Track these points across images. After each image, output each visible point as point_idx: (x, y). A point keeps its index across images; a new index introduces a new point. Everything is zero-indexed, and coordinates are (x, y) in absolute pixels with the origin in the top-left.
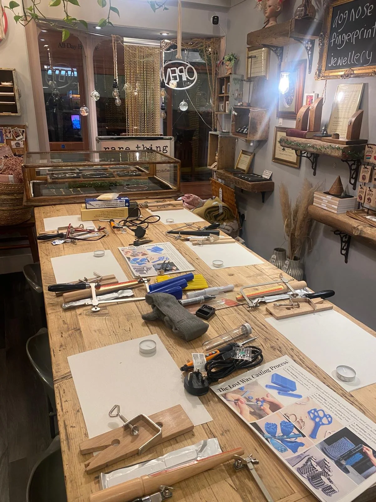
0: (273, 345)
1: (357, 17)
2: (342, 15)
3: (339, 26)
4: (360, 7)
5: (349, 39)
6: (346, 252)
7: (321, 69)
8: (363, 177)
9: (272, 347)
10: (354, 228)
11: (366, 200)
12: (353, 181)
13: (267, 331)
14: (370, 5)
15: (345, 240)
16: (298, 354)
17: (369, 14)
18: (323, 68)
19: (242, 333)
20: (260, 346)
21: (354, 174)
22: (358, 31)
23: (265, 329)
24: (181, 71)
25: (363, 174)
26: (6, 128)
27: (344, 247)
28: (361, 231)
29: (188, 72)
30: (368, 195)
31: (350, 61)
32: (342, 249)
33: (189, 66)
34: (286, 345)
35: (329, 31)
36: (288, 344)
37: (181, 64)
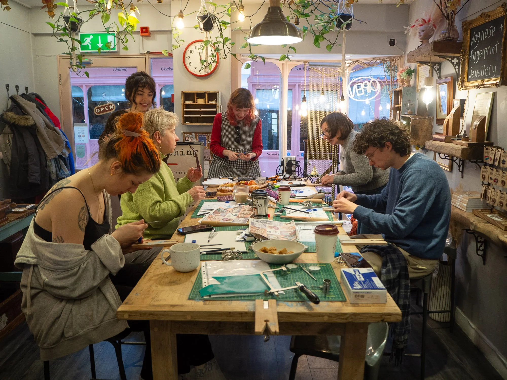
1: (486, 37)
2: (476, 35)
3: (475, 44)
4: (487, 29)
5: (481, 55)
6: (484, 253)
7: (464, 81)
8: (483, 177)
11: (491, 200)
14: (493, 27)
15: (481, 241)
17: (493, 35)
18: (466, 80)
22: (486, 48)
24: (366, 85)
25: (483, 173)
26: (209, 134)
27: (480, 247)
29: (372, 85)
31: (483, 74)
32: (478, 249)
33: (373, 79)
35: (468, 49)
37: (365, 80)
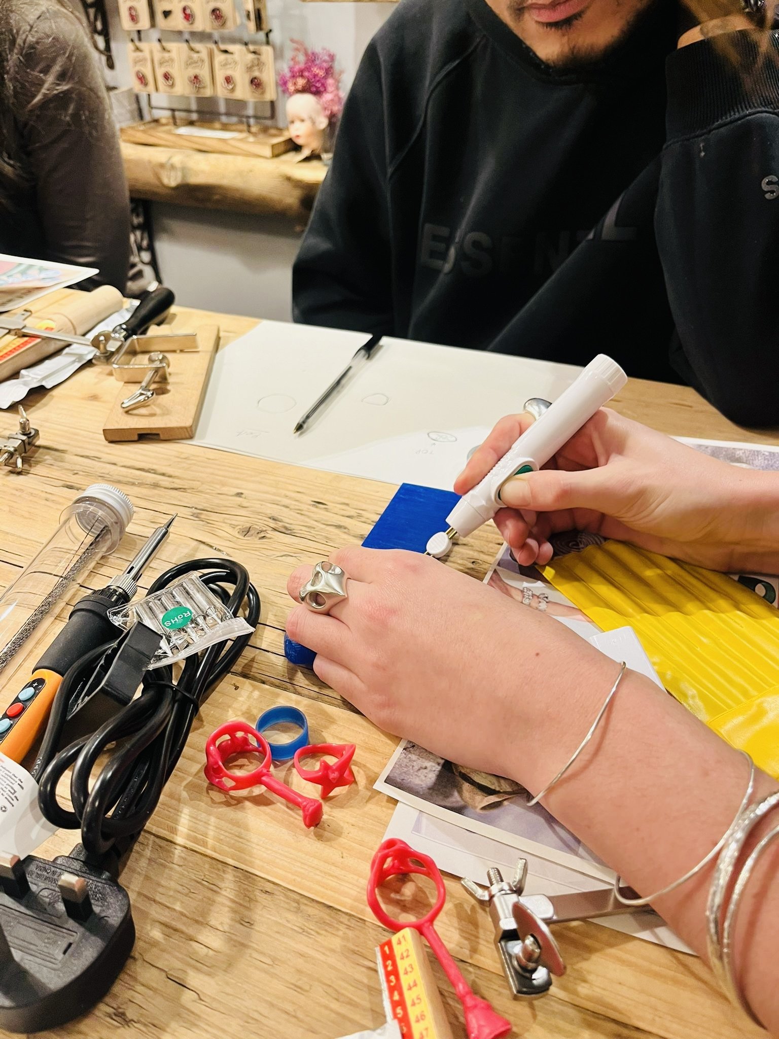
0: (243, 522)
6: (152, 254)
9: (247, 532)
10: (162, 166)
11: (161, 80)
12: (101, 43)
13: (178, 483)
16: (352, 512)
19: (90, 539)
20: (196, 550)
21: (96, 19)
23: (164, 481)
28: (184, 169)
30: (161, 64)
32: (139, 249)
34: (286, 501)
36: (288, 493)
